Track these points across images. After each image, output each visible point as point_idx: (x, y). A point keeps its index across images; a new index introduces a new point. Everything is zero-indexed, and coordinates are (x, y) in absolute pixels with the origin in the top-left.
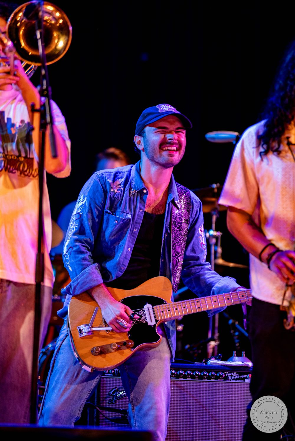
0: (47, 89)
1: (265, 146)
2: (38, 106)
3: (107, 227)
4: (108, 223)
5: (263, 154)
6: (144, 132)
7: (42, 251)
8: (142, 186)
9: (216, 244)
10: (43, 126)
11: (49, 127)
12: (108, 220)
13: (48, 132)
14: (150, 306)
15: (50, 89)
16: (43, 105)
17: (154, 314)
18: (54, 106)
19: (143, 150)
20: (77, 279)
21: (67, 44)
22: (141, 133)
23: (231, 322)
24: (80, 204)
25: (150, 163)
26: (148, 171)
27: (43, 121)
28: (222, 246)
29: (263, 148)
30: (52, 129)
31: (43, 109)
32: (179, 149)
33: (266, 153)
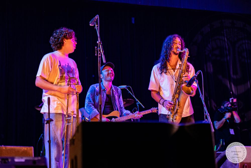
3: (96, 100)
4: (96, 99)
6: (102, 73)
8: (104, 88)
12: (96, 98)
14: (114, 119)
19: (103, 78)
20: (92, 113)
22: (101, 73)
24: (88, 95)
25: (105, 81)
26: (105, 84)
32: (113, 76)
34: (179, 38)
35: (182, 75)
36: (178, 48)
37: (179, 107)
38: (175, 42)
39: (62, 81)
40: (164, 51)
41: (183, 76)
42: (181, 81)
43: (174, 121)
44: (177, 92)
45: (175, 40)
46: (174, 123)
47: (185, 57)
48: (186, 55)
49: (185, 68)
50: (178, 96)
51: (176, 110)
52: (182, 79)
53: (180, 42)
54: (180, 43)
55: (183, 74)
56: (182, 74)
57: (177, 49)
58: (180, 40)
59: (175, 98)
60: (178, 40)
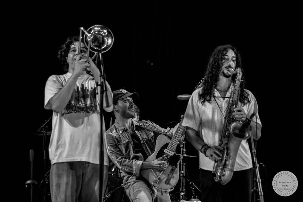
0: (104, 76)
1: (203, 99)
2: (99, 83)
3: (122, 150)
5: (203, 103)
7: (103, 150)
9: (183, 148)
10: (102, 92)
11: (105, 93)
13: (104, 95)
15: (105, 75)
16: (102, 83)
17: (170, 150)
18: (107, 83)
21: (112, 42)
23: (190, 183)
27: (102, 90)
28: (185, 148)
29: (203, 100)
30: (106, 93)
31: (102, 84)
33: (204, 101)
34: (233, 50)
35: (232, 109)
36: (229, 67)
37: (229, 156)
38: (226, 57)
39: (69, 112)
40: (209, 70)
41: (234, 110)
42: (232, 117)
43: (222, 178)
44: (225, 134)
45: (227, 54)
46: (221, 180)
47: (237, 81)
48: (237, 78)
49: (236, 97)
50: (228, 141)
51: (224, 162)
52: (232, 114)
53: (233, 57)
54: (234, 59)
55: (234, 107)
56: (232, 107)
57: (228, 69)
58: (235, 53)
59: (224, 143)
60: (231, 54)
